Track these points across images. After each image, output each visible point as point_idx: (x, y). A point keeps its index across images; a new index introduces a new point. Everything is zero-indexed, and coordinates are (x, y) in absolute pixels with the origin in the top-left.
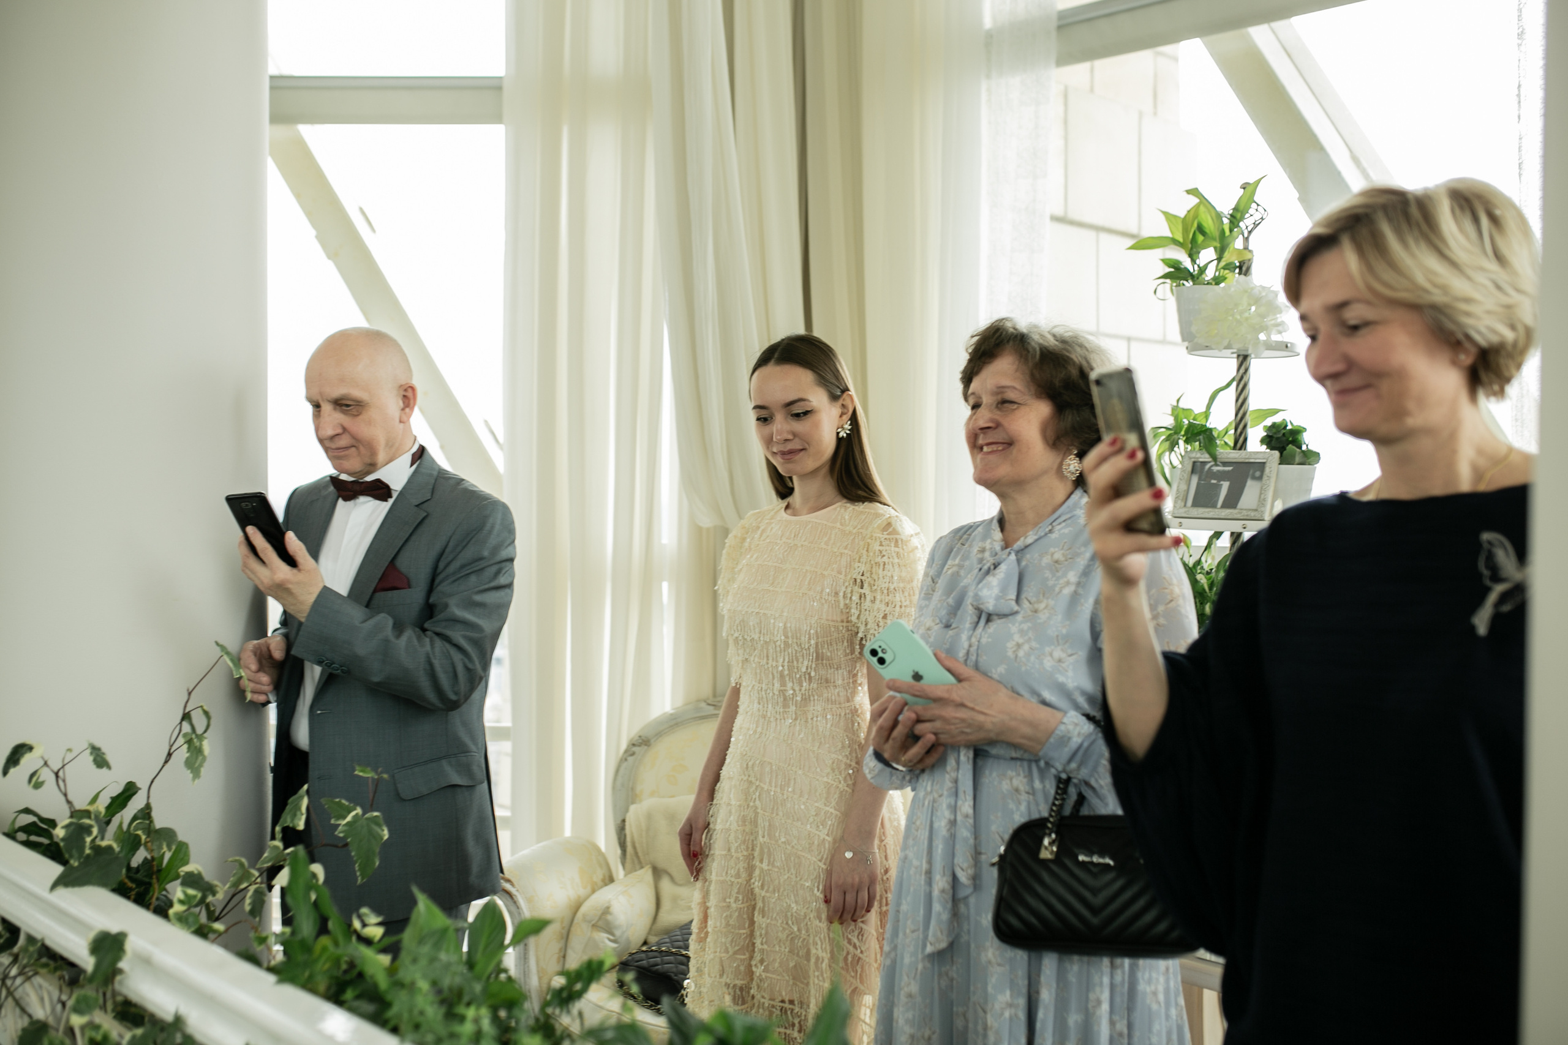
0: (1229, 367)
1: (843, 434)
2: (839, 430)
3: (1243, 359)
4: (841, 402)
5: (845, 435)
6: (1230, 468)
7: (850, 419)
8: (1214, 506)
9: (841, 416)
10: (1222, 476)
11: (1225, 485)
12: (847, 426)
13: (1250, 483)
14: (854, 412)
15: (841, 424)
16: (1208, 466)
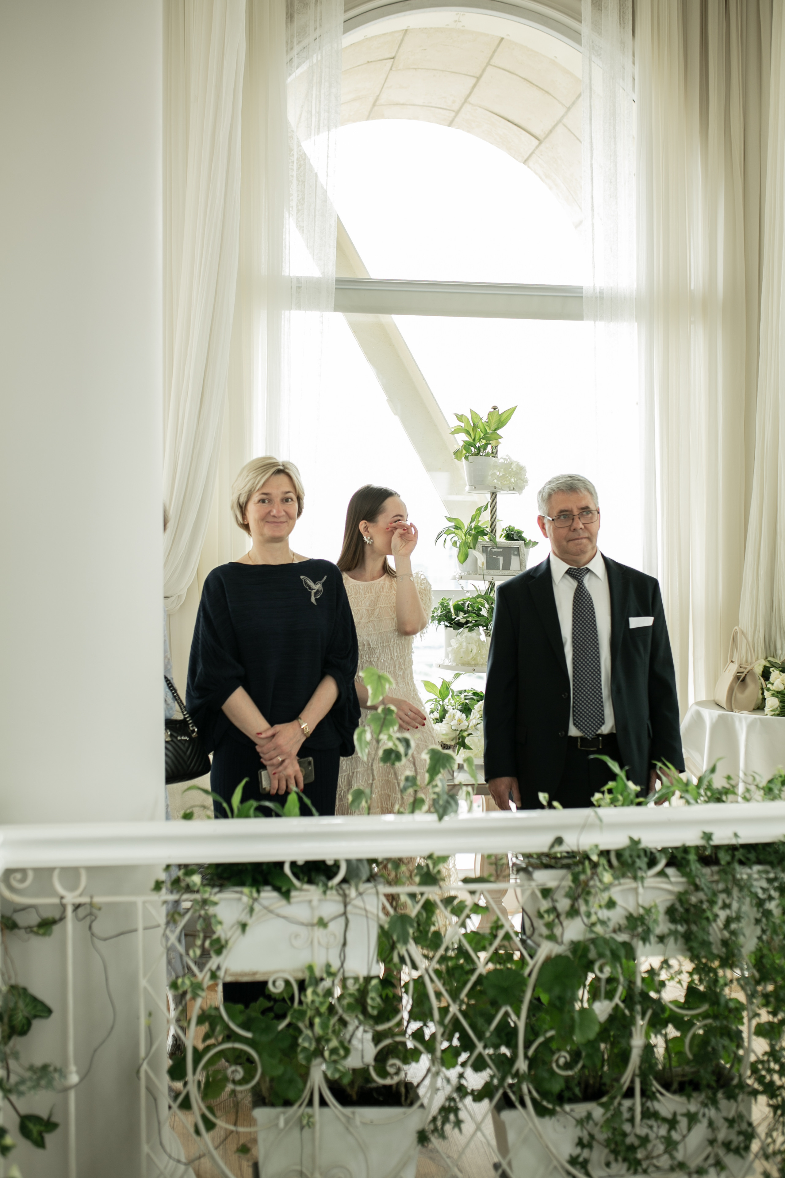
0: (488, 497)
3: (494, 495)
6: (501, 550)
8: (498, 569)
10: (498, 554)
11: (501, 559)
13: (513, 557)
16: (489, 549)
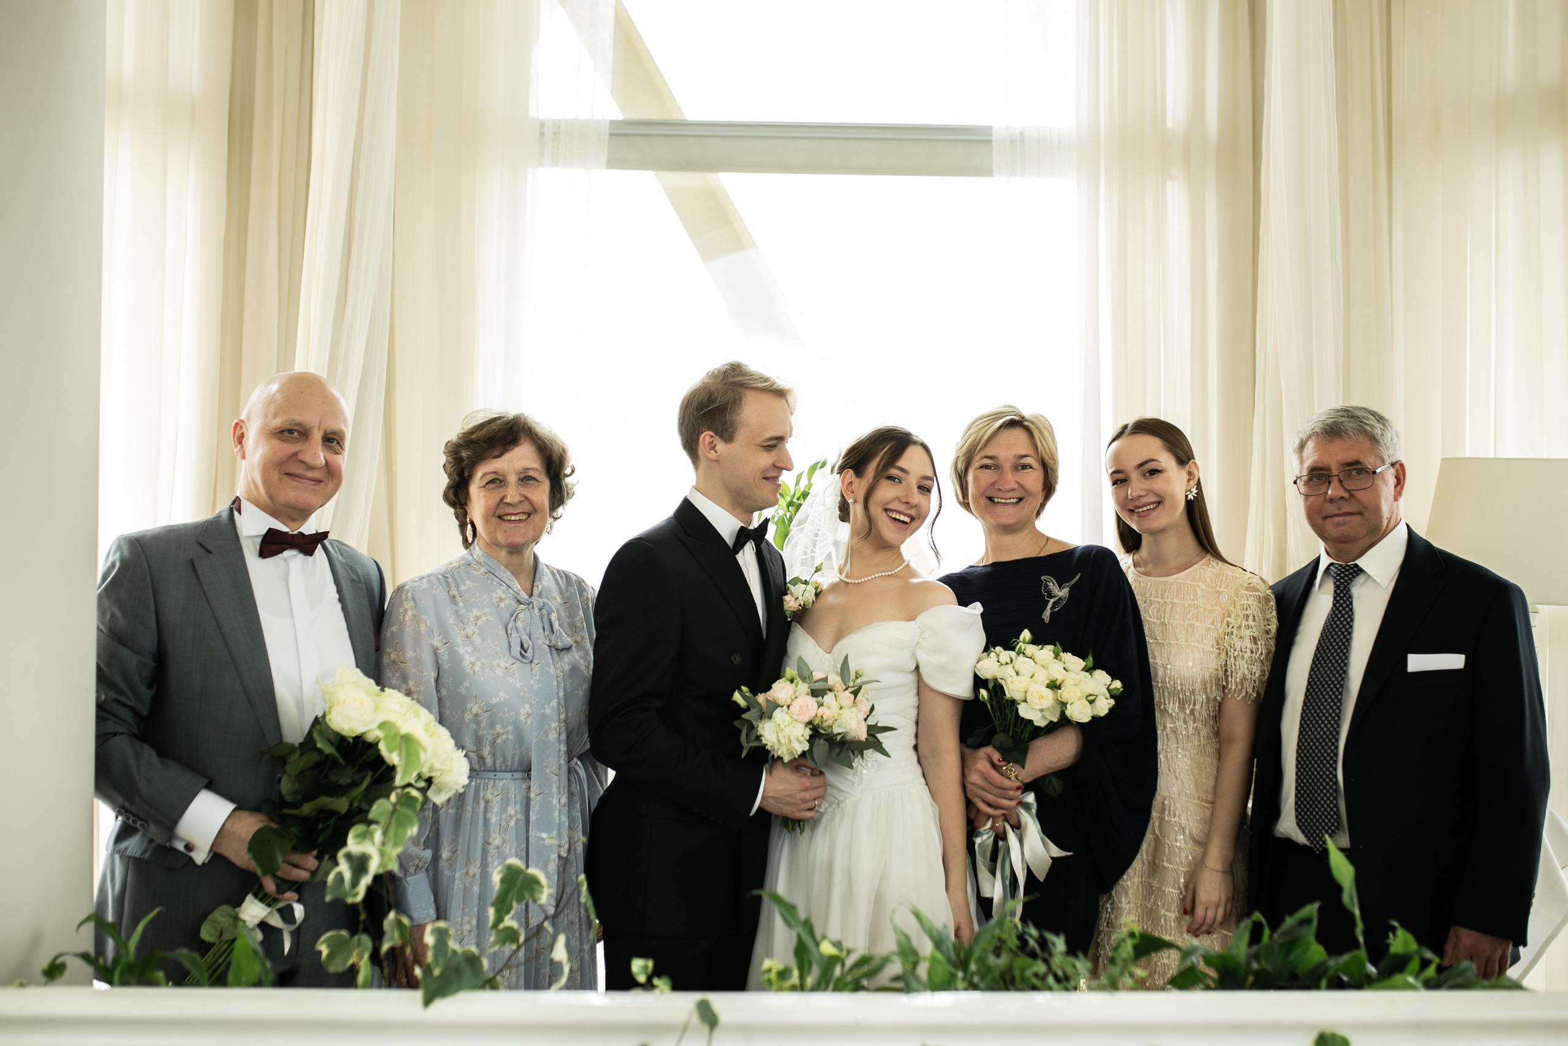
1: (1190, 497)
2: (1187, 493)
4: (1187, 467)
5: (1192, 498)
7: (1197, 485)
9: (1188, 482)
12: (1194, 491)
14: (1199, 480)
15: (1189, 488)
